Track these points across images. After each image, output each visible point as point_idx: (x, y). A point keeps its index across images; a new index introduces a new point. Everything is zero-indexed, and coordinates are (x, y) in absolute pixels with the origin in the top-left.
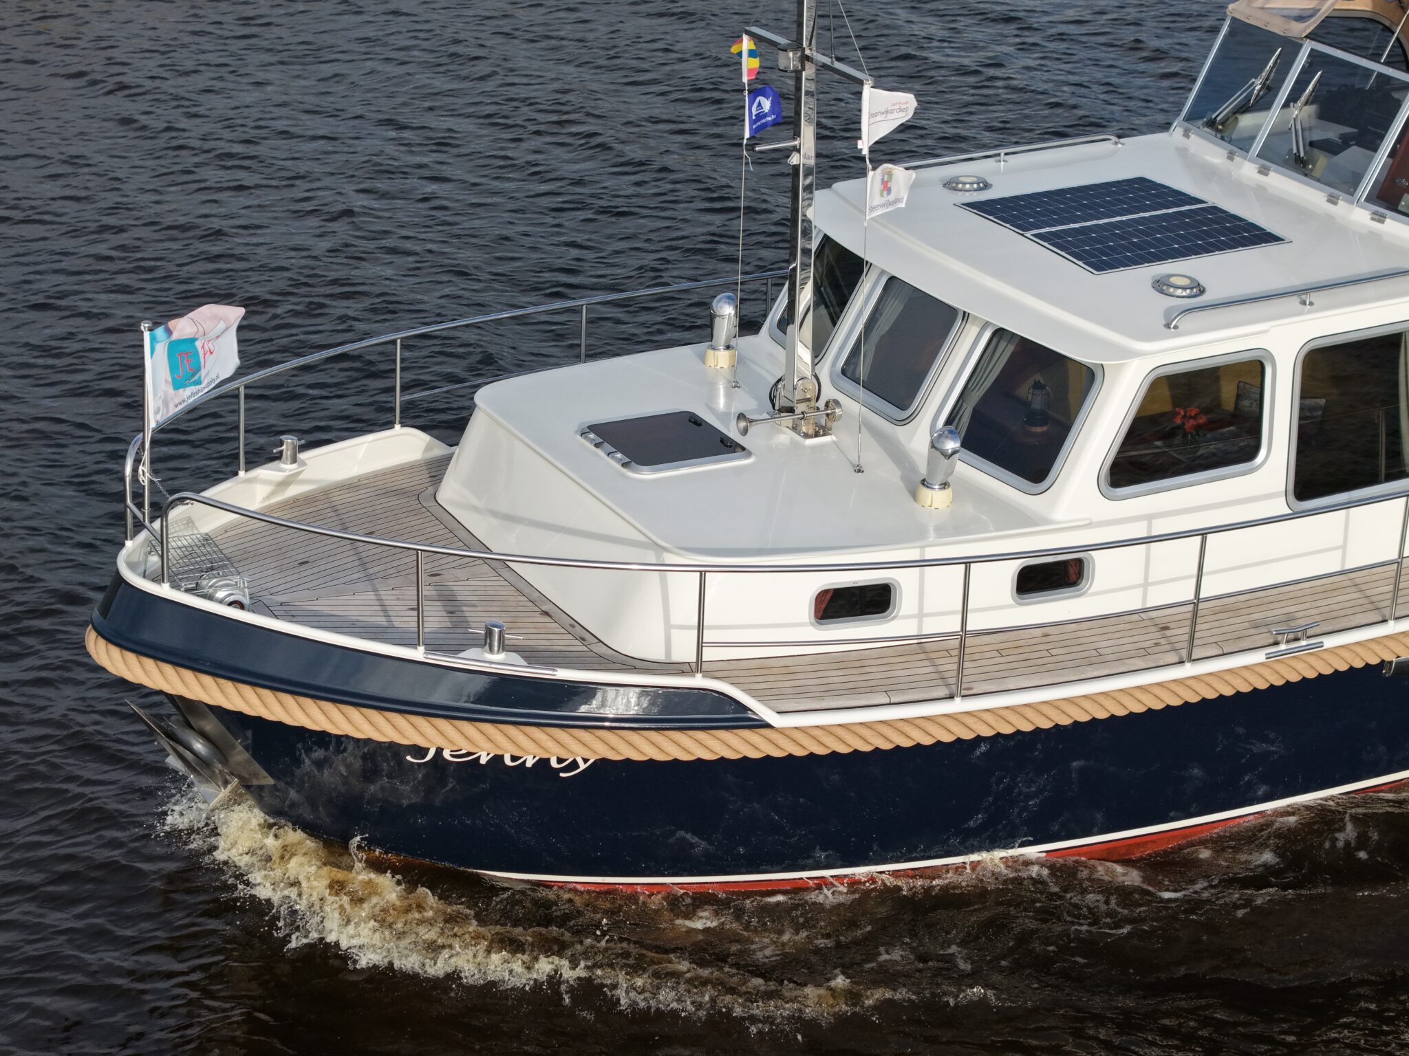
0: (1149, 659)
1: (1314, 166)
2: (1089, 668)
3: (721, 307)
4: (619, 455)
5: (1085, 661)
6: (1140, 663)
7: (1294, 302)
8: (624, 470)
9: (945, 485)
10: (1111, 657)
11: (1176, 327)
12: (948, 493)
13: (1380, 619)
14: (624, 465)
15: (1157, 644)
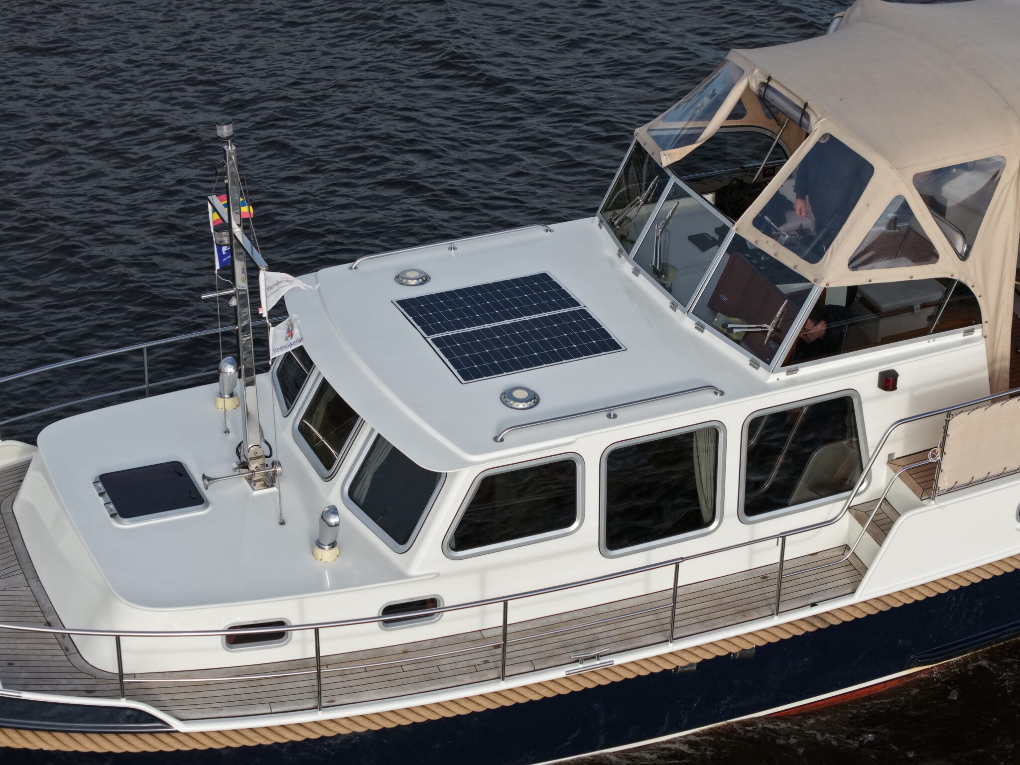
0: (475, 674)
1: (666, 275)
2: (426, 684)
3: (225, 366)
4: (112, 506)
5: (427, 677)
6: (467, 679)
7: (602, 416)
8: (112, 520)
9: (333, 545)
10: (449, 673)
11: (502, 440)
12: (336, 550)
13: (665, 639)
14: (112, 516)
15: (486, 662)
